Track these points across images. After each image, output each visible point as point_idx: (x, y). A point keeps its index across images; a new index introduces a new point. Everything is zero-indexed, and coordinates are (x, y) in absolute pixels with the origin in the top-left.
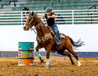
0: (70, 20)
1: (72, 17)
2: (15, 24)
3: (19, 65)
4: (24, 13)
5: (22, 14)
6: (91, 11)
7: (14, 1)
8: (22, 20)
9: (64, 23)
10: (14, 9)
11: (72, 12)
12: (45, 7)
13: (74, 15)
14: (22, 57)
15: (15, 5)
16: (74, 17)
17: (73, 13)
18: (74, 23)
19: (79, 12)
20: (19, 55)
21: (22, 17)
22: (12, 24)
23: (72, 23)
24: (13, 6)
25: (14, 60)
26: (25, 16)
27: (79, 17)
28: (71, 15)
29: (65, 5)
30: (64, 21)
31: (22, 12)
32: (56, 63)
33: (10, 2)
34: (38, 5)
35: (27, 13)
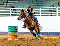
0: (39, 14)
1: (40, 12)
2: (7, 16)
3: (9, 39)
4: (12, 9)
5: (10, 10)
6: (51, 8)
7: (6, 3)
8: (10, 13)
10: (6, 7)
12: (24, 6)
13: (41, 10)
14: (10, 35)
15: (6, 5)
16: (41, 12)
17: (40, 9)
18: (41, 15)
19: (44, 9)
20: (9, 34)
21: (10, 12)
22: (5, 16)
23: (40, 15)
24: (5, 5)
25: (6, 37)
26: (12, 11)
27: (44, 12)
28: (39, 10)
29: (36, 5)
31: (10, 9)
32: (30, 39)
33: (3, 3)
34: (20, 5)
35: (14, 9)
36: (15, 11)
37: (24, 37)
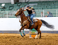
1: (56, 13)
3: (30, 37)
9: (53, 16)
11: (56, 10)
12: (43, 8)
14: (31, 34)
20: (30, 32)
23: (56, 16)
25: (27, 35)
29: (53, 7)
30: (52, 15)
32: (48, 37)
33: (25, 6)
34: (39, 7)
35: (34, 11)
36: (35, 13)
37: (43, 36)
